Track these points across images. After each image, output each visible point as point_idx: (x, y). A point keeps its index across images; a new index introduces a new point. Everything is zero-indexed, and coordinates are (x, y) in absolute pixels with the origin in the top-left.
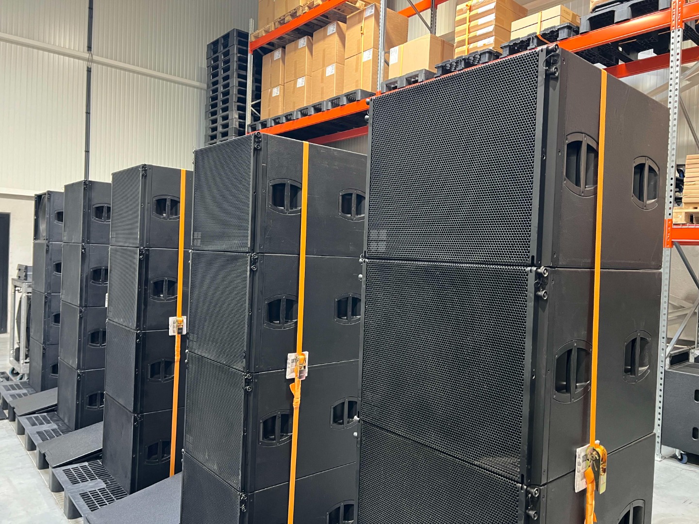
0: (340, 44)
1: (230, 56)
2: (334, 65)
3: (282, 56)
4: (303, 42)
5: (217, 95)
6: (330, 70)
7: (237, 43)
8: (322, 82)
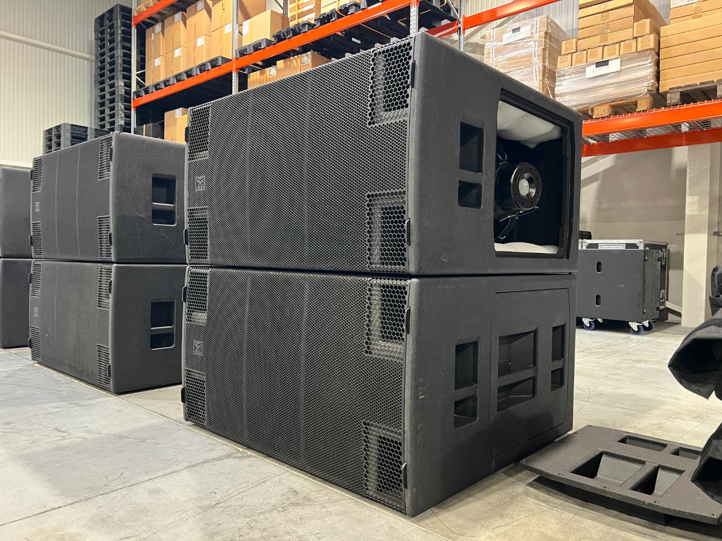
0: (208, 18)
1: (115, 29)
3: (162, 29)
4: (178, 16)
5: (104, 65)
6: (201, 42)
7: (121, 17)
8: (194, 52)
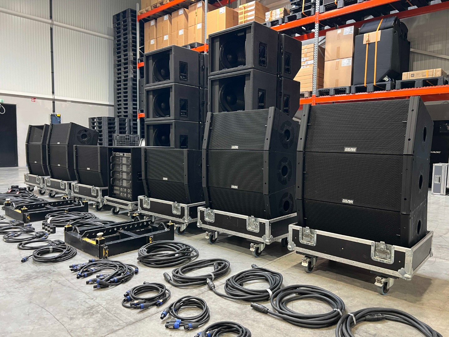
0: (186, 19)
1: (127, 23)
2: (183, 30)
3: (155, 24)
4: (166, 17)
5: (120, 43)
6: (181, 32)
7: (131, 16)
8: (177, 38)
